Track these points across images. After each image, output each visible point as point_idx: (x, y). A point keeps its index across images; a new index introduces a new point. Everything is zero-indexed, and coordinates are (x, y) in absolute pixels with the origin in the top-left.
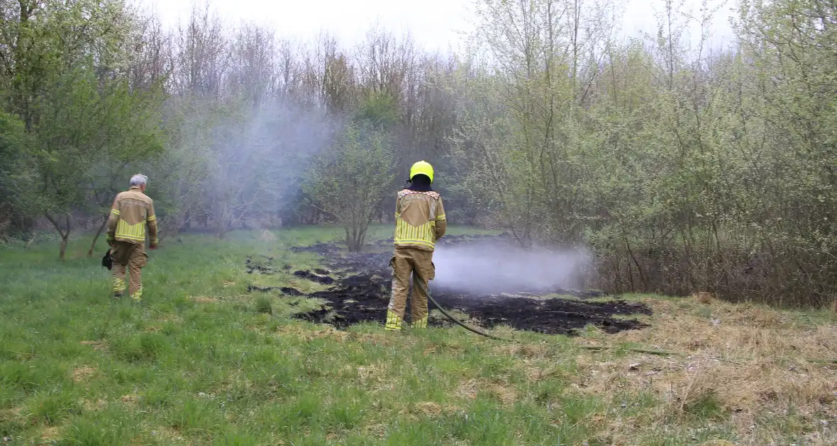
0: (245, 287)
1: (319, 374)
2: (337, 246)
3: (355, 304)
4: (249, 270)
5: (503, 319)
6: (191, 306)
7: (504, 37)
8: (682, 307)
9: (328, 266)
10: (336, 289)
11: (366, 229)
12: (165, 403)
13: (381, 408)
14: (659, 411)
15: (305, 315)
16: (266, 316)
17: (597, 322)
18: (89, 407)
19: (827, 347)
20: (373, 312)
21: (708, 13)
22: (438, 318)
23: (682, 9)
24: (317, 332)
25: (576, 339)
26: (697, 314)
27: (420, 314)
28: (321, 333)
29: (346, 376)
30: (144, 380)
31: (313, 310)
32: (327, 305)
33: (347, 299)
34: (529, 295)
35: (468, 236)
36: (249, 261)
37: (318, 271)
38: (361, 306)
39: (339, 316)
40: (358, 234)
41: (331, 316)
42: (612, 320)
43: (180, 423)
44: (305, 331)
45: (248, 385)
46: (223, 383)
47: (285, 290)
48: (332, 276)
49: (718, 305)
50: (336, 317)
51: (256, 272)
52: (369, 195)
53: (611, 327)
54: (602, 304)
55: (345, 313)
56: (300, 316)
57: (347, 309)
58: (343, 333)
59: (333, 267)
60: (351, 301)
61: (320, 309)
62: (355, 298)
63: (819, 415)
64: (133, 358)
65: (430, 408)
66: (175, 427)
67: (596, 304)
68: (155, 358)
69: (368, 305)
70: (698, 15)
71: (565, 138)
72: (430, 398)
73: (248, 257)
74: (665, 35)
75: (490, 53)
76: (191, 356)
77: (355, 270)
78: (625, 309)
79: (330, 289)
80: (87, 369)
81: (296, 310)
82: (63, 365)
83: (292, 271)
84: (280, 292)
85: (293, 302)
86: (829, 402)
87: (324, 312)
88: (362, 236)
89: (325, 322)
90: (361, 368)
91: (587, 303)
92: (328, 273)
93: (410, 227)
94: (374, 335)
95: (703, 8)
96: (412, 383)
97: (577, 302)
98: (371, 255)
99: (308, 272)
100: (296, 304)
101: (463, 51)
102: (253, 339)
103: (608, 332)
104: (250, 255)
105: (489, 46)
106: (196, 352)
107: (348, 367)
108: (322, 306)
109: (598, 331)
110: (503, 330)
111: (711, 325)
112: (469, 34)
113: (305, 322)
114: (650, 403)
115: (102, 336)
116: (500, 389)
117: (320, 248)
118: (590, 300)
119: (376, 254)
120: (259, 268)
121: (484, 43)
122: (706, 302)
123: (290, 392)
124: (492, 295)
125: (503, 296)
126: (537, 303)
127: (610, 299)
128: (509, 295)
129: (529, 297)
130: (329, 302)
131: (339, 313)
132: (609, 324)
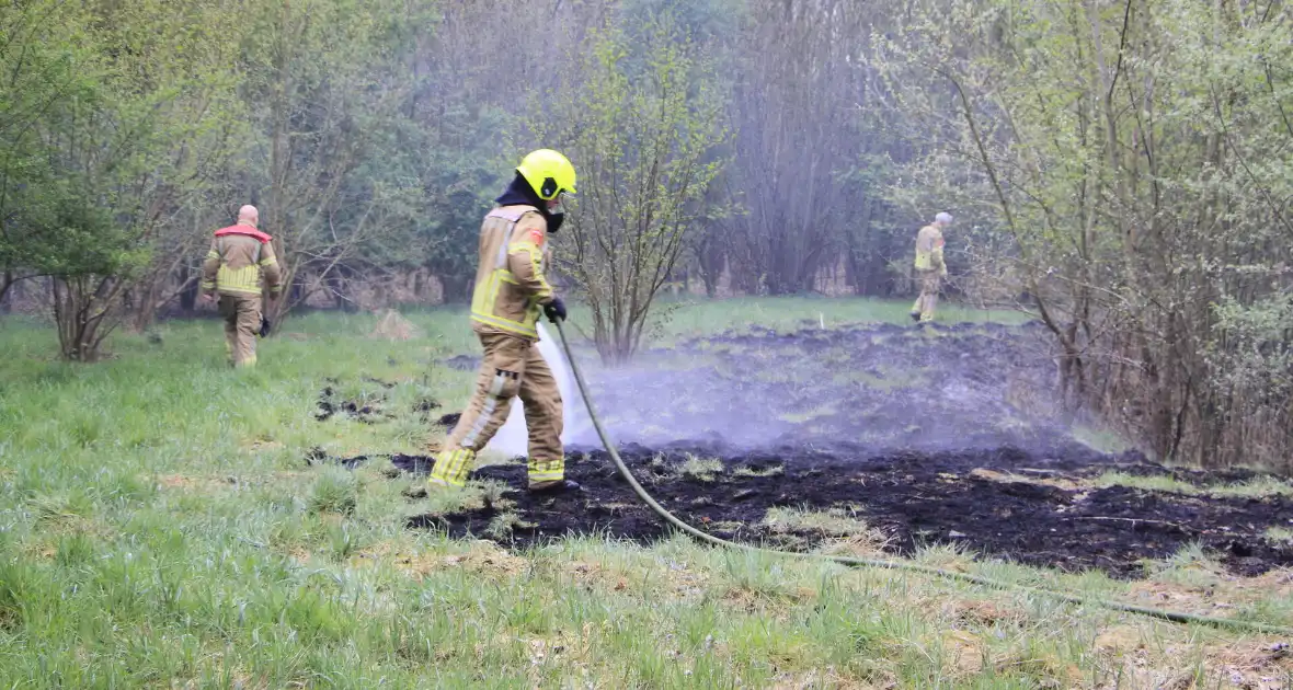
0: (299, 455)
1: (426, 655)
4: (321, 412)
5: (954, 533)
11: (646, 307)
15: (436, 520)
16: (336, 520)
17: (1215, 545)
22: (780, 528)
24: (451, 559)
25: (1131, 586)
28: (460, 560)
29: (493, 658)
31: (461, 508)
32: (505, 495)
34: (1045, 476)
36: (328, 392)
39: (525, 524)
40: (626, 315)
41: (504, 522)
42: (1261, 542)
44: (421, 557)
47: (405, 461)
50: (514, 526)
51: (340, 416)
52: (656, 215)
54: (1253, 502)
55: (543, 517)
56: (421, 521)
58: (519, 560)
61: (480, 505)
67: (1235, 501)
69: (606, 499)
73: (328, 379)
81: (421, 508)
83: (435, 415)
84: (388, 465)
85: (416, 489)
87: (488, 512)
89: (489, 537)
90: (537, 641)
91: (1207, 498)
97: (1180, 495)
100: (423, 493)
103: (1235, 569)
104: (334, 377)
107: (504, 639)
108: (488, 500)
109: (1205, 569)
110: (942, 559)
113: (423, 534)
118: (1218, 491)
120: (352, 407)
124: (944, 475)
125: (975, 479)
126: (1065, 498)
127: (1274, 491)
128: (994, 476)
129: (1048, 482)
130: (510, 489)
131: (526, 517)
132: (1248, 553)
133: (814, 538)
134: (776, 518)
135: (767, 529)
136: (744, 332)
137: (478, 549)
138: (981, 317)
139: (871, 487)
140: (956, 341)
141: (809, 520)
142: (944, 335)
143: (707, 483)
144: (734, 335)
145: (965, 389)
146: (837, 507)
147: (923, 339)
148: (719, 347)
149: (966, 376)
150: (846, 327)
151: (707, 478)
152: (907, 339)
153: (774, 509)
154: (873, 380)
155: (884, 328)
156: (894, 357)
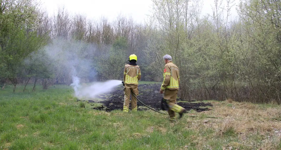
1: (100, 125)
3: (113, 105)
6: (57, 106)
7: (162, 17)
8: (223, 104)
10: (107, 100)
12: (48, 135)
13: (121, 135)
14: (214, 134)
15: (96, 108)
16: (83, 108)
17: (194, 109)
18: (21, 136)
19: (270, 115)
20: (119, 107)
21: (229, 8)
23: (221, 6)
25: (187, 114)
26: (228, 106)
27: (135, 106)
28: (101, 113)
29: (109, 126)
30: (41, 128)
31: (99, 107)
32: (104, 105)
33: (111, 103)
35: (151, 84)
37: (101, 95)
38: (115, 105)
39: (108, 108)
41: (105, 108)
42: (199, 108)
43: (53, 141)
44: (96, 113)
45: (76, 129)
46: (68, 129)
47: (90, 101)
49: (235, 103)
53: (199, 110)
54: (196, 104)
56: (94, 108)
57: (110, 106)
58: (109, 113)
59: (106, 94)
62: (113, 103)
63: (267, 134)
64: (37, 122)
65: (137, 135)
66: (51, 142)
67: (194, 103)
68: (45, 122)
69: (117, 105)
70: (226, 8)
71: (183, 50)
72: (138, 132)
74: (216, 15)
75: (158, 22)
76: (57, 121)
78: (204, 105)
79: (105, 100)
80: (21, 125)
82: (13, 124)
84: (88, 102)
85: (92, 104)
86: (271, 131)
87: (103, 107)
89: (104, 110)
90: (115, 124)
91: (191, 103)
92: (104, 96)
93: (131, 77)
94: (119, 114)
95: (228, 6)
96: (131, 127)
97: (188, 103)
101: (149, 22)
102: (78, 115)
103: (198, 112)
105: (157, 20)
106: (59, 119)
107: (110, 123)
108: (102, 106)
109: (194, 112)
111: (232, 109)
112: (151, 15)
113: (95, 110)
114: (211, 132)
115: (27, 115)
116: (161, 129)
118: (192, 102)
121: (156, 19)
122: (231, 102)
123: (90, 131)
127: (199, 102)
132: (198, 110)
133: (146, 109)
135: (139, 108)
137: (103, 112)
138: (157, 83)
145: (157, 91)
152: (149, 86)
154: (146, 90)
155: (145, 84)
156: (148, 88)
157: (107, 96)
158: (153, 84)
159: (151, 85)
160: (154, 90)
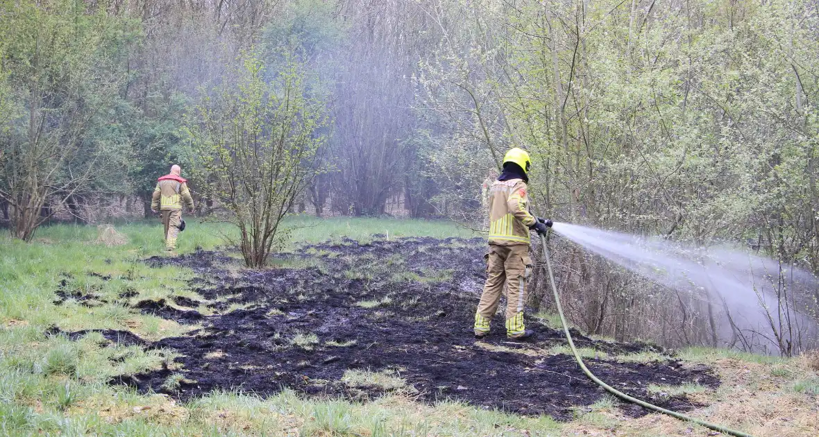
0: (40, 331)
2: (230, 255)
3: (223, 360)
4: (58, 298)
5: (460, 387)
9: (200, 291)
10: (201, 333)
11: (275, 228)
15: (130, 379)
16: (64, 380)
22: (352, 384)
24: (138, 409)
25: (565, 426)
28: (143, 409)
31: (146, 370)
32: (176, 360)
33: (212, 351)
34: (519, 347)
35: (460, 240)
36: (64, 283)
37: (181, 300)
38: (232, 363)
39: (188, 381)
40: (262, 236)
41: (172, 381)
44: (118, 406)
47: (112, 334)
48: (201, 310)
50: (181, 382)
51: (71, 301)
52: (282, 169)
54: (641, 366)
55: (199, 376)
56: (120, 380)
57: (206, 369)
58: (182, 409)
59: (209, 295)
60: (218, 354)
61: (160, 368)
62: (226, 349)
67: (630, 365)
69: (242, 362)
73: (64, 274)
77: (244, 301)
78: (675, 374)
79: (191, 333)
81: (121, 370)
83: (134, 301)
84: (100, 337)
85: (118, 355)
87: (164, 373)
88: (268, 239)
89: (164, 391)
91: (614, 363)
92: (196, 304)
97: (599, 360)
98: (283, 273)
99: (162, 302)
100: (122, 359)
103: (628, 413)
104: (68, 272)
108: (165, 363)
113: (121, 389)
117: (200, 259)
118: (621, 358)
119: (290, 271)
120: (79, 295)
124: (457, 347)
125: (476, 349)
126: (529, 362)
127: (654, 359)
128: (488, 347)
129: (520, 351)
130: (181, 355)
131: (190, 375)
133: (374, 392)
134: (351, 377)
135: (343, 385)
136: (338, 242)
137: (157, 401)
139: (411, 354)
140: (470, 251)
141: (371, 378)
142: (463, 246)
143: (308, 351)
144: (331, 244)
145: (474, 283)
146: (389, 369)
147: (451, 249)
148: (322, 253)
149: (476, 275)
150: (403, 239)
151: (308, 348)
152: (440, 249)
153: (349, 371)
154: (417, 277)
155: (426, 241)
156: (431, 262)
157: (213, 306)
158: (465, 242)
159: (456, 245)
160: (459, 277)
